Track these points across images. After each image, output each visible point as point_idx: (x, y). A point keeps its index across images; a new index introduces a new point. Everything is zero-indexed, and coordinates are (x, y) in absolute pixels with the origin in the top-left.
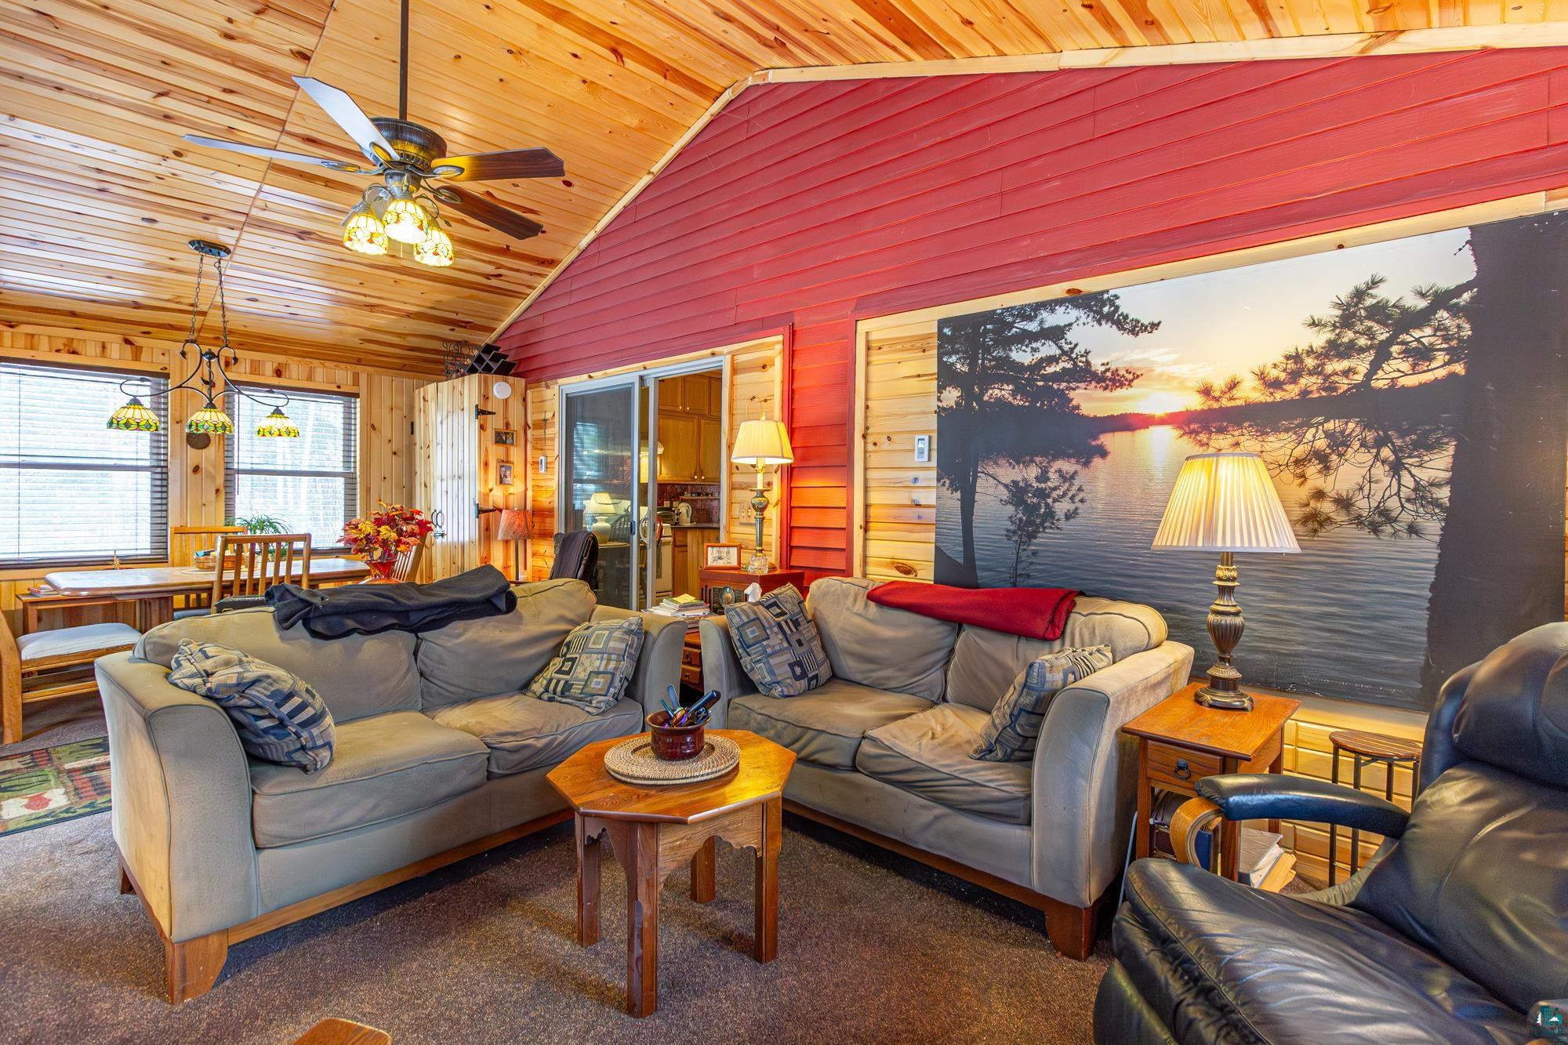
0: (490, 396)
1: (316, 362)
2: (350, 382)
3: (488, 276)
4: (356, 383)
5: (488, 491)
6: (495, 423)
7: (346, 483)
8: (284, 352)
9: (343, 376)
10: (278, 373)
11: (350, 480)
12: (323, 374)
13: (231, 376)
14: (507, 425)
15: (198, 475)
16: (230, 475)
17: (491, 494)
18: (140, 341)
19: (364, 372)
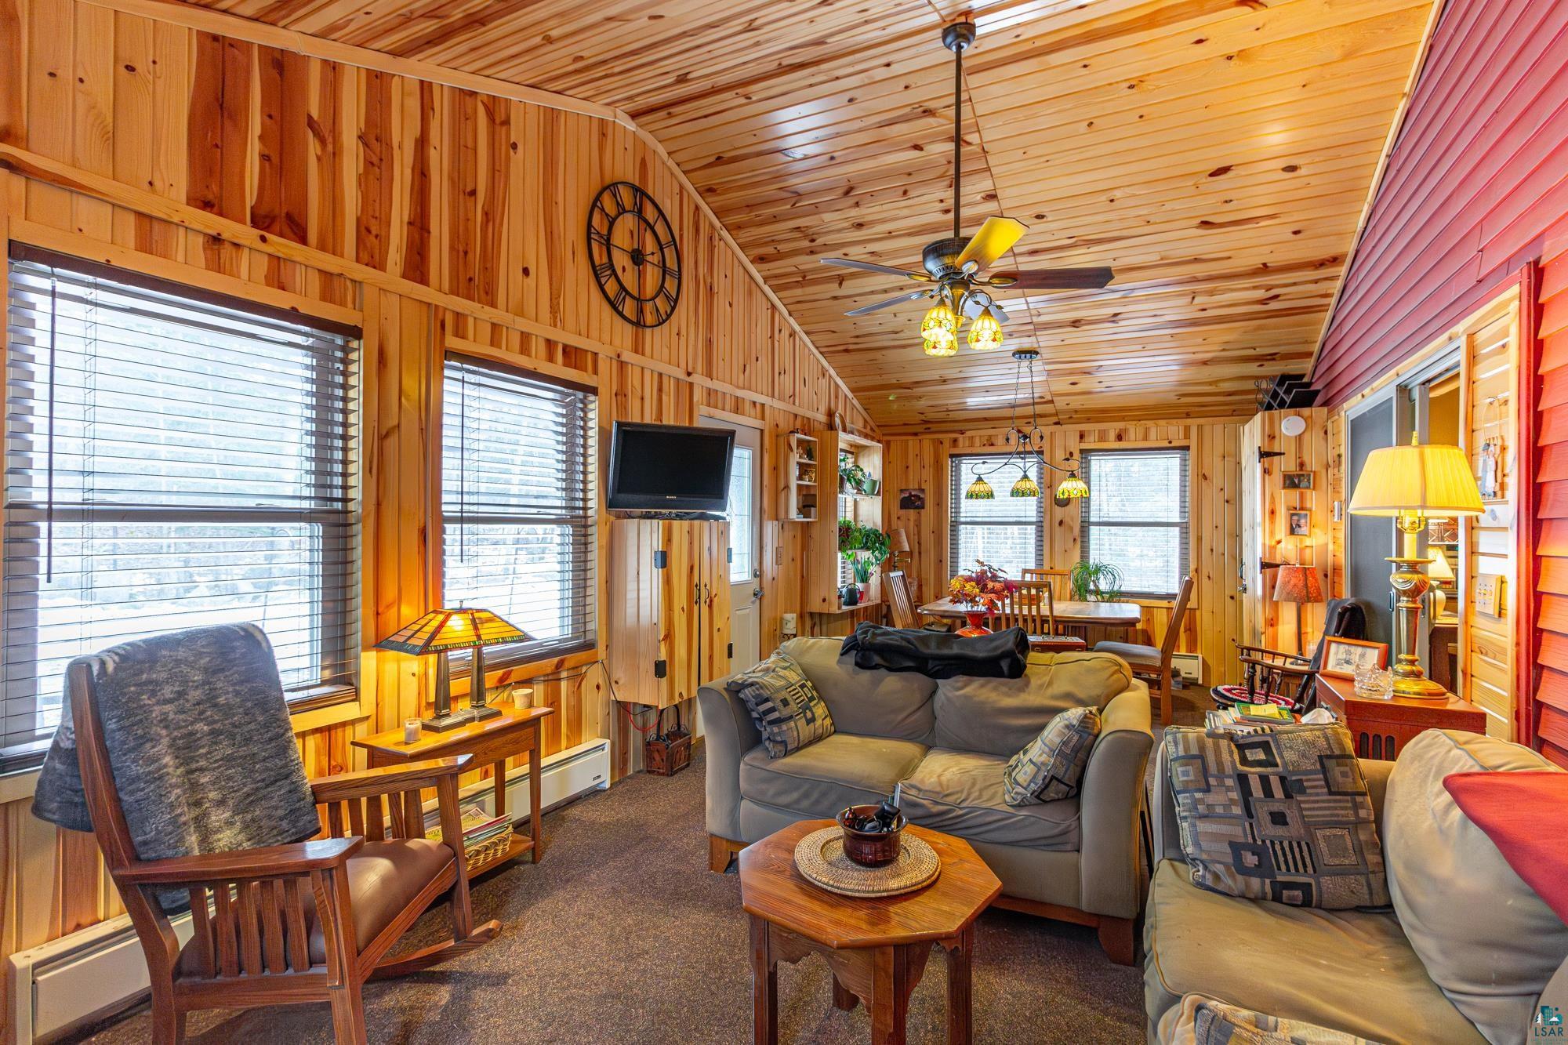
0: (1277, 435)
1: (1149, 423)
2: (1181, 435)
3: (1264, 302)
4: (1187, 436)
5: (1273, 543)
6: (1286, 464)
7: (1181, 533)
8: (1123, 419)
9: (1174, 430)
10: (1119, 438)
11: (1184, 528)
12: (1159, 432)
13: (1084, 446)
14: (1302, 465)
15: (1062, 528)
16: (1085, 526)
17: (1279, 546)
18: (1027, 430)
19: (1193, 423)
